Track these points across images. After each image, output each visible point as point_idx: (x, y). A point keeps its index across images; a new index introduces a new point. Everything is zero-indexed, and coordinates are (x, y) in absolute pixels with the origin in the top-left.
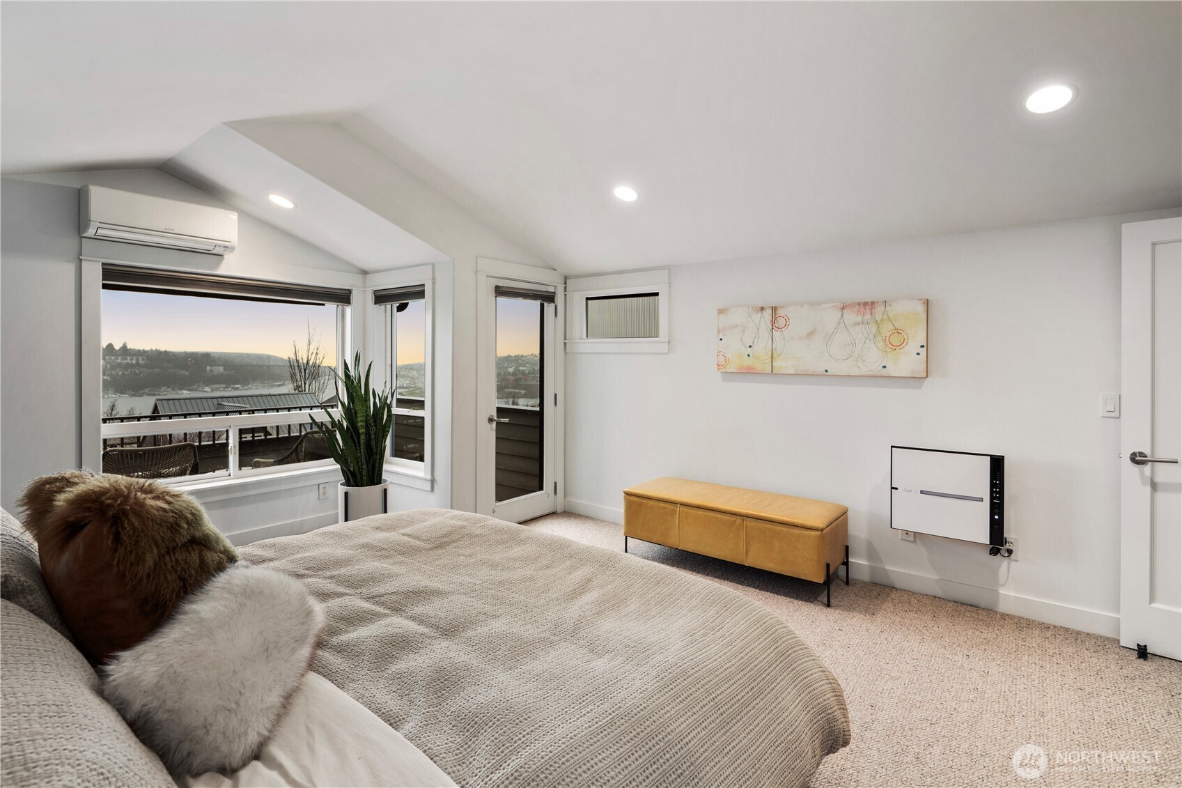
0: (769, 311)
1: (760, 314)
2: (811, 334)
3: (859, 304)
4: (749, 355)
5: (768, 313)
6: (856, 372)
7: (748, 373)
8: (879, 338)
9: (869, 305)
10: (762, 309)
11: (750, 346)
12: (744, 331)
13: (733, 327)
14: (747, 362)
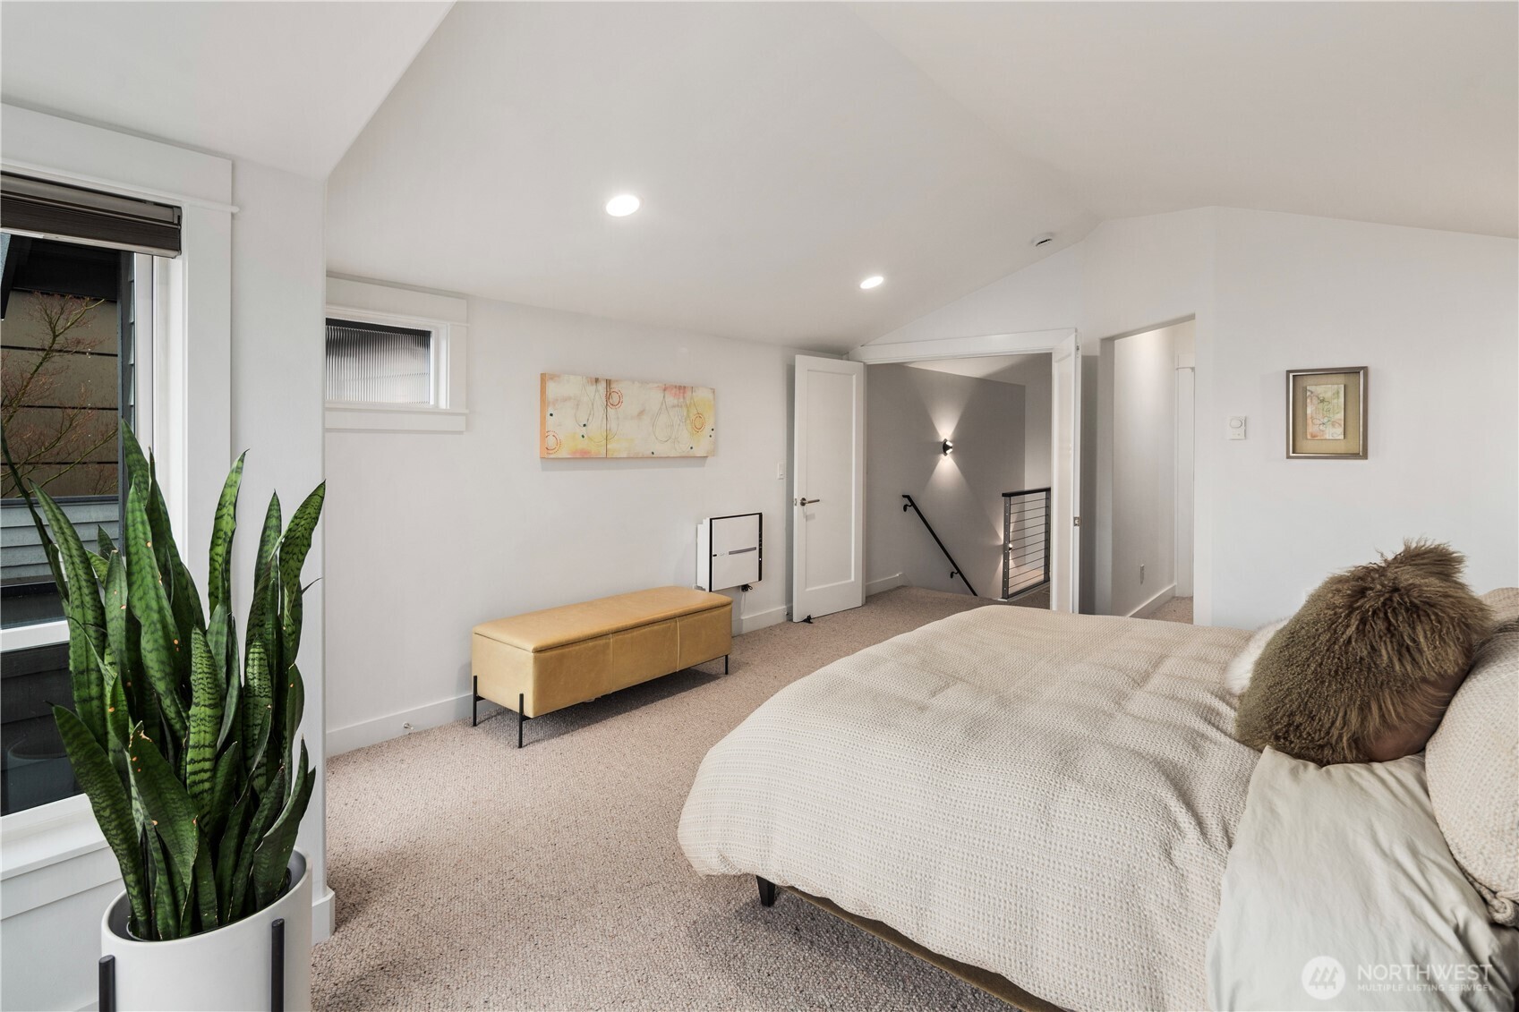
0: (604, 384)
1: (594, 387)
2: (641, 413)
3: (676, 387)
4: (583, 436)
5: (602, 386)
6: (673, 454)
7: (583, 458)
8: (688, 422)
9: (682, 389)
10: (597, 380)
11: (585, 425)
12: (578, 405)
13: (566, 399)
14: (582, 445)
